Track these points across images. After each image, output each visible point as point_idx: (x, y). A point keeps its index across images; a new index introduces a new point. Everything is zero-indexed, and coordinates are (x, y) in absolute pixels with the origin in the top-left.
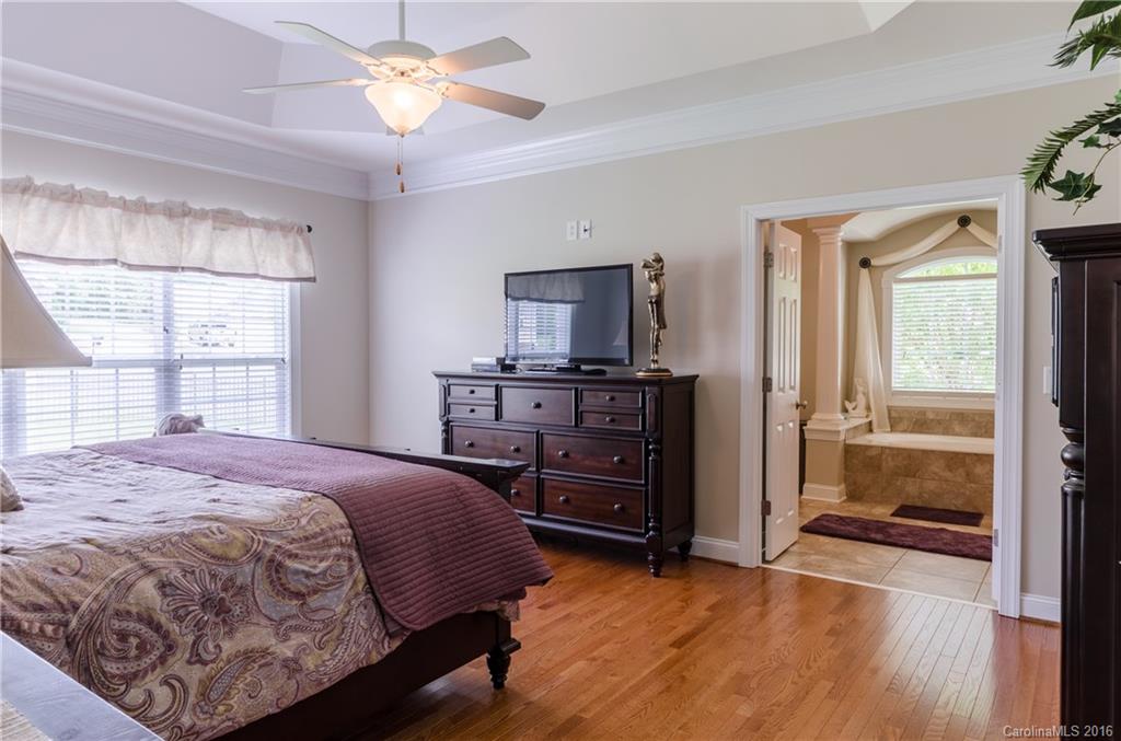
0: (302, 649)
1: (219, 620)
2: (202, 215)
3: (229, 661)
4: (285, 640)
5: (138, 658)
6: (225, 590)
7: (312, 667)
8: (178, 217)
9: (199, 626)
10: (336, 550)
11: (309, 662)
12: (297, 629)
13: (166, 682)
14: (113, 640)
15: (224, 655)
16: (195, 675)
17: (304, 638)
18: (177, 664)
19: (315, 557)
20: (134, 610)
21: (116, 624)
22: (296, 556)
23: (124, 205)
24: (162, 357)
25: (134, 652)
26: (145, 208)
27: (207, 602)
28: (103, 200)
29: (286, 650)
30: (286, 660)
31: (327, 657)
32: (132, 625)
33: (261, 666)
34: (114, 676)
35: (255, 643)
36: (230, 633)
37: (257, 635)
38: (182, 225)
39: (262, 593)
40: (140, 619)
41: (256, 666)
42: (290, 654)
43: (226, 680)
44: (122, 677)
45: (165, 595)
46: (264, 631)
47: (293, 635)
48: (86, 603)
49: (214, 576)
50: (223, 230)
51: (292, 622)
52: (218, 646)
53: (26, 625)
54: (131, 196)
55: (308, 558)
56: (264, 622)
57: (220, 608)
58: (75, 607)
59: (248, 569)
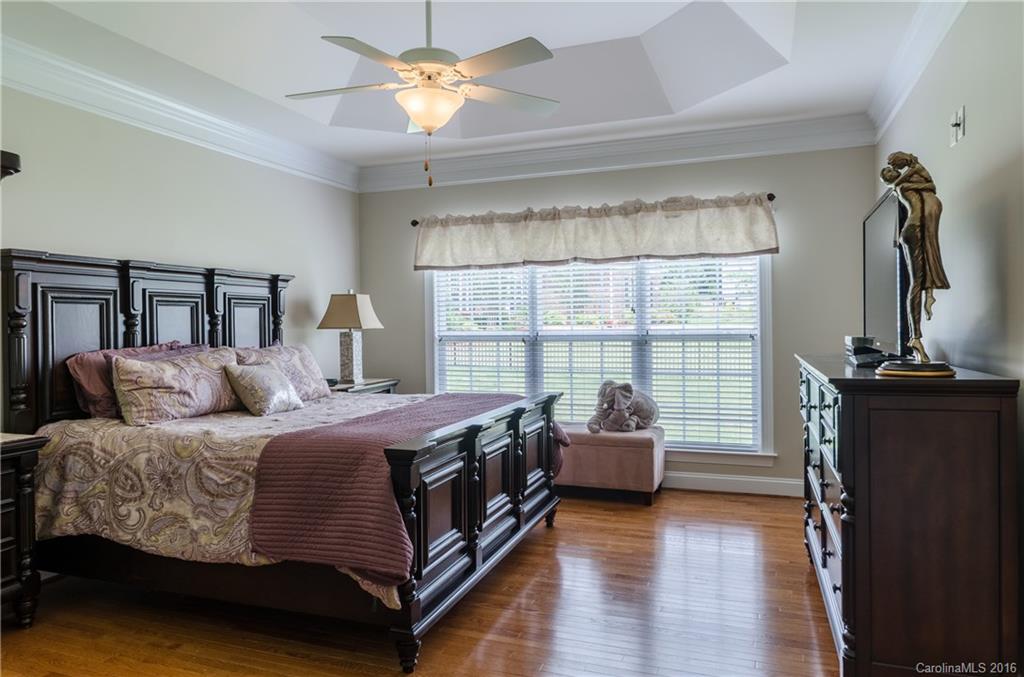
0: (204, 529)
1: (167, 489)
2: (653, 208)
3: (165, 515)
4: (197, 519)
5: (129, 491)
6: (173, 473)
7: (203, 543)
8: (631, 214)
9: (157, 488)
10: (238, 473)
11: (203, 539)
12: (205, 515)
13: (138, 510)
14: (123, 478)
15: (164, 510)
16: (150, 513)
17: (208, 523)
18: (144, 505)
19: (226, 474)
20: (134, 467)
21: (126, 471)
22: (213, 467)
23: (590, 213)
24: (635, 333)
25: (128, 488)
26: (606, 212)
27: (164, 477)
28: (573, 213)
29: (195, 525)
30: (192, 530)
31: (215, 542)
32: (130, 474)
33: (180, 527)
34: (118, 495)
35: (181, 511)
36: (171, 499)
37: (183, 508)
38: (636, 220)
39: (190, 483)
40: (135, 473)
41: (178, 525)
42: (195, 528)
43: (161, 524)
44: (122, 497)
45: (148, 465)
46: (188, 507)
47: (202, 518)
48: (119, 456)
49: (170, 464)
50: (676, 217)
51: (204, 510)
52: (161, 503)
53: (95, 456)
54: (597, 205)
55: (221, 472)
56: (189, 501)
57: (168, 482)
58: (113, 456)
59: (186, 466)
